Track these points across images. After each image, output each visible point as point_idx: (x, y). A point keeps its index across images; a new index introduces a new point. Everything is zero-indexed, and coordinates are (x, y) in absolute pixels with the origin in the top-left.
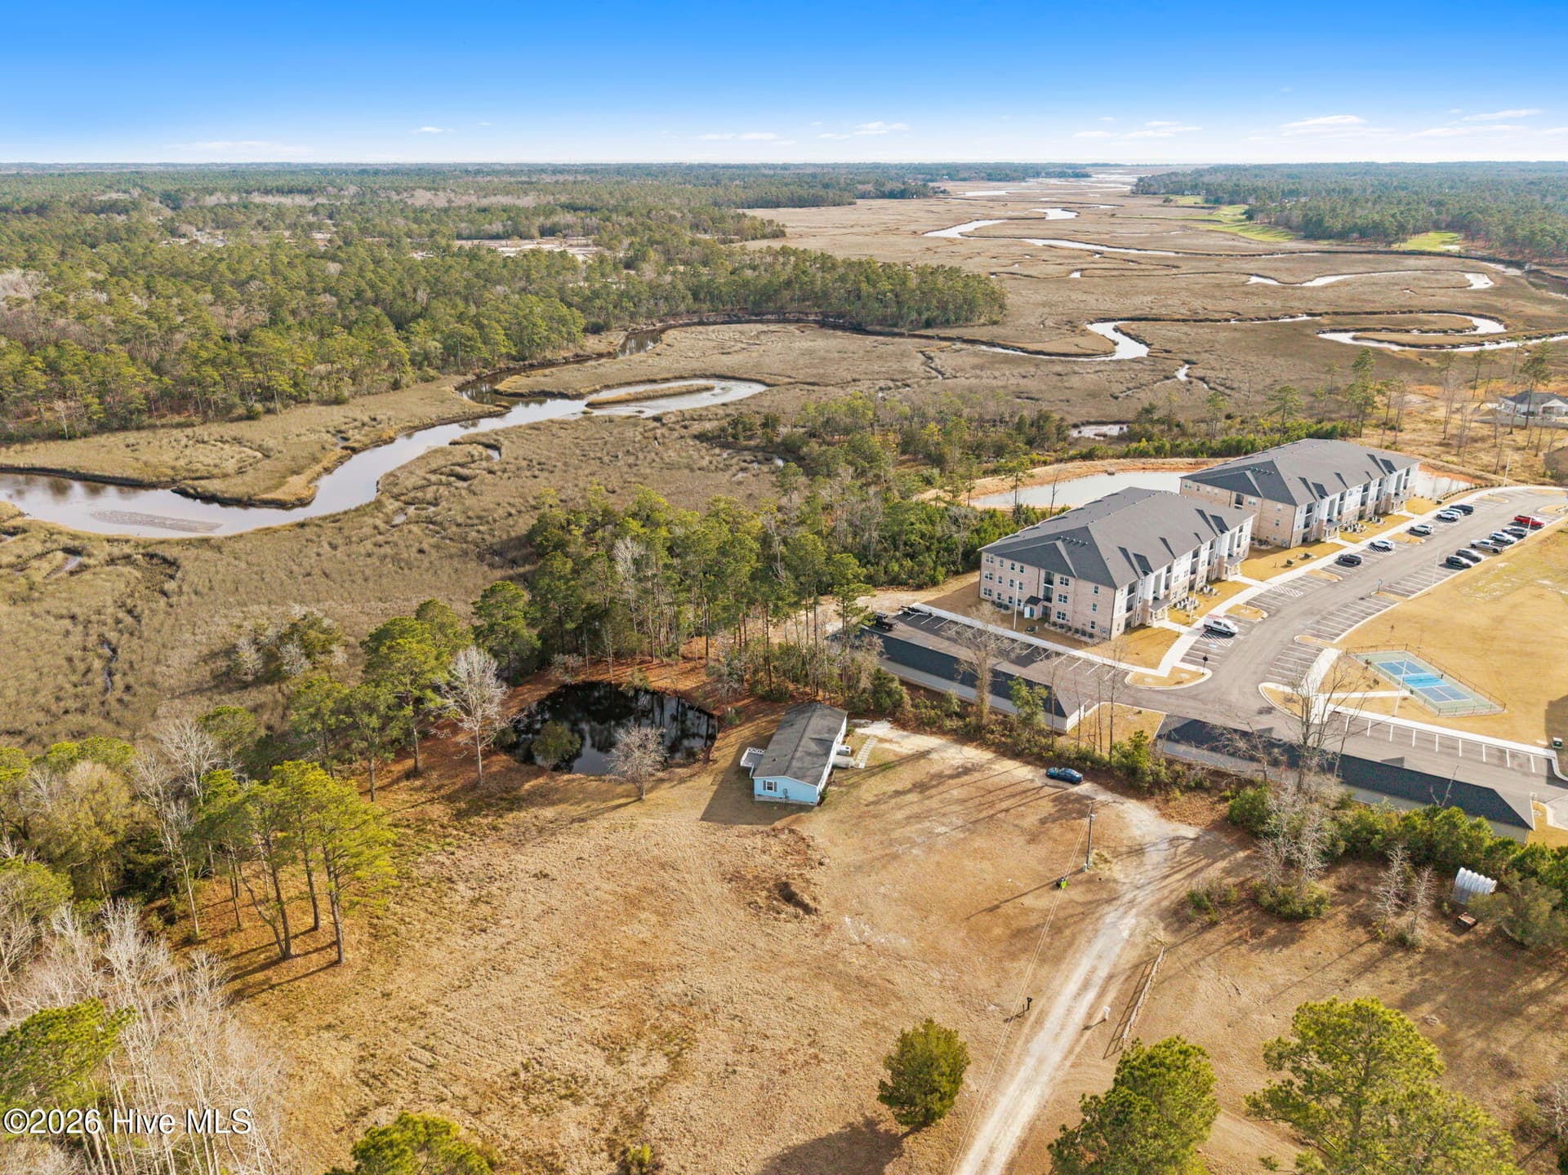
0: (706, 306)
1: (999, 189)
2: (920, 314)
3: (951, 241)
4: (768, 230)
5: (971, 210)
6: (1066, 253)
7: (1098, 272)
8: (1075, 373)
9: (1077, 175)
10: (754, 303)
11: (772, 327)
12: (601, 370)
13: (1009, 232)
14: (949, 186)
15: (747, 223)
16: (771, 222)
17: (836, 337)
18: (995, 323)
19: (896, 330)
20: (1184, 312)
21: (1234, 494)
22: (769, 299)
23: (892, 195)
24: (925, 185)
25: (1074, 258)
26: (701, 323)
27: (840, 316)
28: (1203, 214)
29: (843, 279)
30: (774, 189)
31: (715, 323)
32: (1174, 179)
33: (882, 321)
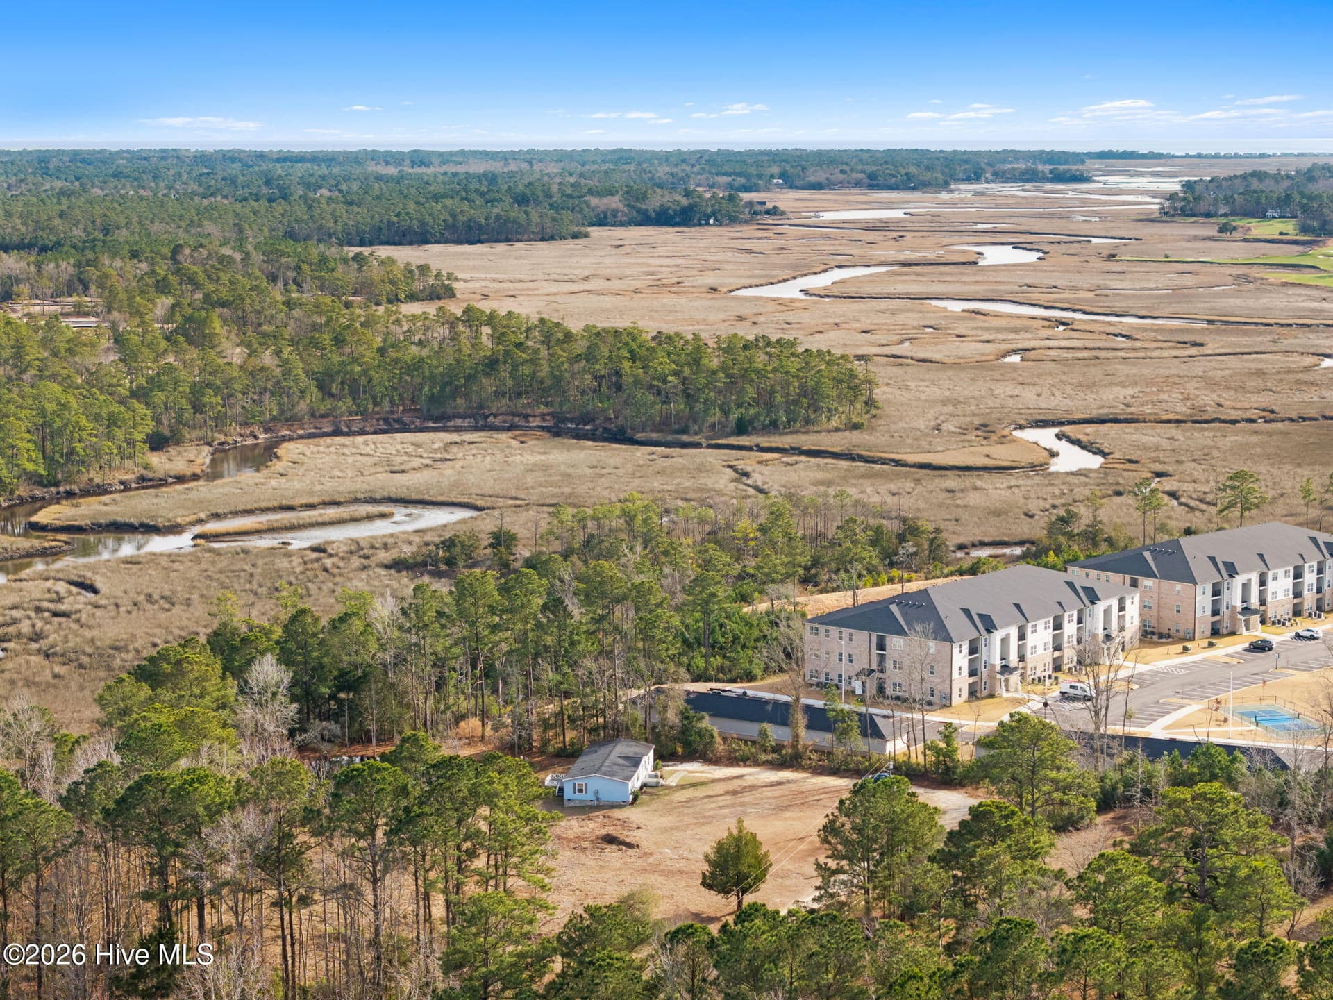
0: (345, 405)
1: (891, 206)
2: (726, 412)
3: (786, 304)
4: (418, 285)
5: (827, 247)
6: (1002, 323)
7: (1053, 353)
8: (975, 488)
9: (1059, 178)
10: (432, 399)
11: (468, 437)
12: (193, 495)
13: (901, 288)
14: (784, 199)
15: (376, 273)
16: (424, 269)
17: (583, 448)
18: (856, 427)
19: (685, 438)
20: (1183, 410)
21: (1128, 577)
22: (456, 392)
23: (663, 218)
24: (731, 198)
25: (1016, 330)
26: (337, 433)
27: (587, 419)
28: (1288, 254)
29: (589, 356)
30: (412, 207)
31: (362, 432)
32: (1255, 184)
33: (663, 425)
